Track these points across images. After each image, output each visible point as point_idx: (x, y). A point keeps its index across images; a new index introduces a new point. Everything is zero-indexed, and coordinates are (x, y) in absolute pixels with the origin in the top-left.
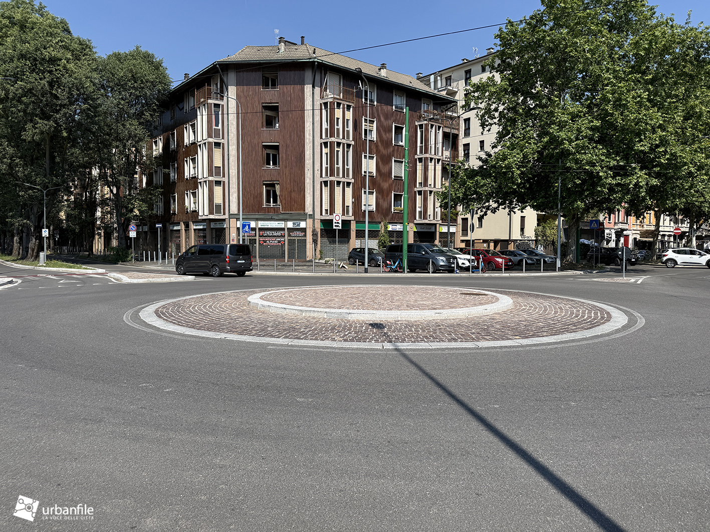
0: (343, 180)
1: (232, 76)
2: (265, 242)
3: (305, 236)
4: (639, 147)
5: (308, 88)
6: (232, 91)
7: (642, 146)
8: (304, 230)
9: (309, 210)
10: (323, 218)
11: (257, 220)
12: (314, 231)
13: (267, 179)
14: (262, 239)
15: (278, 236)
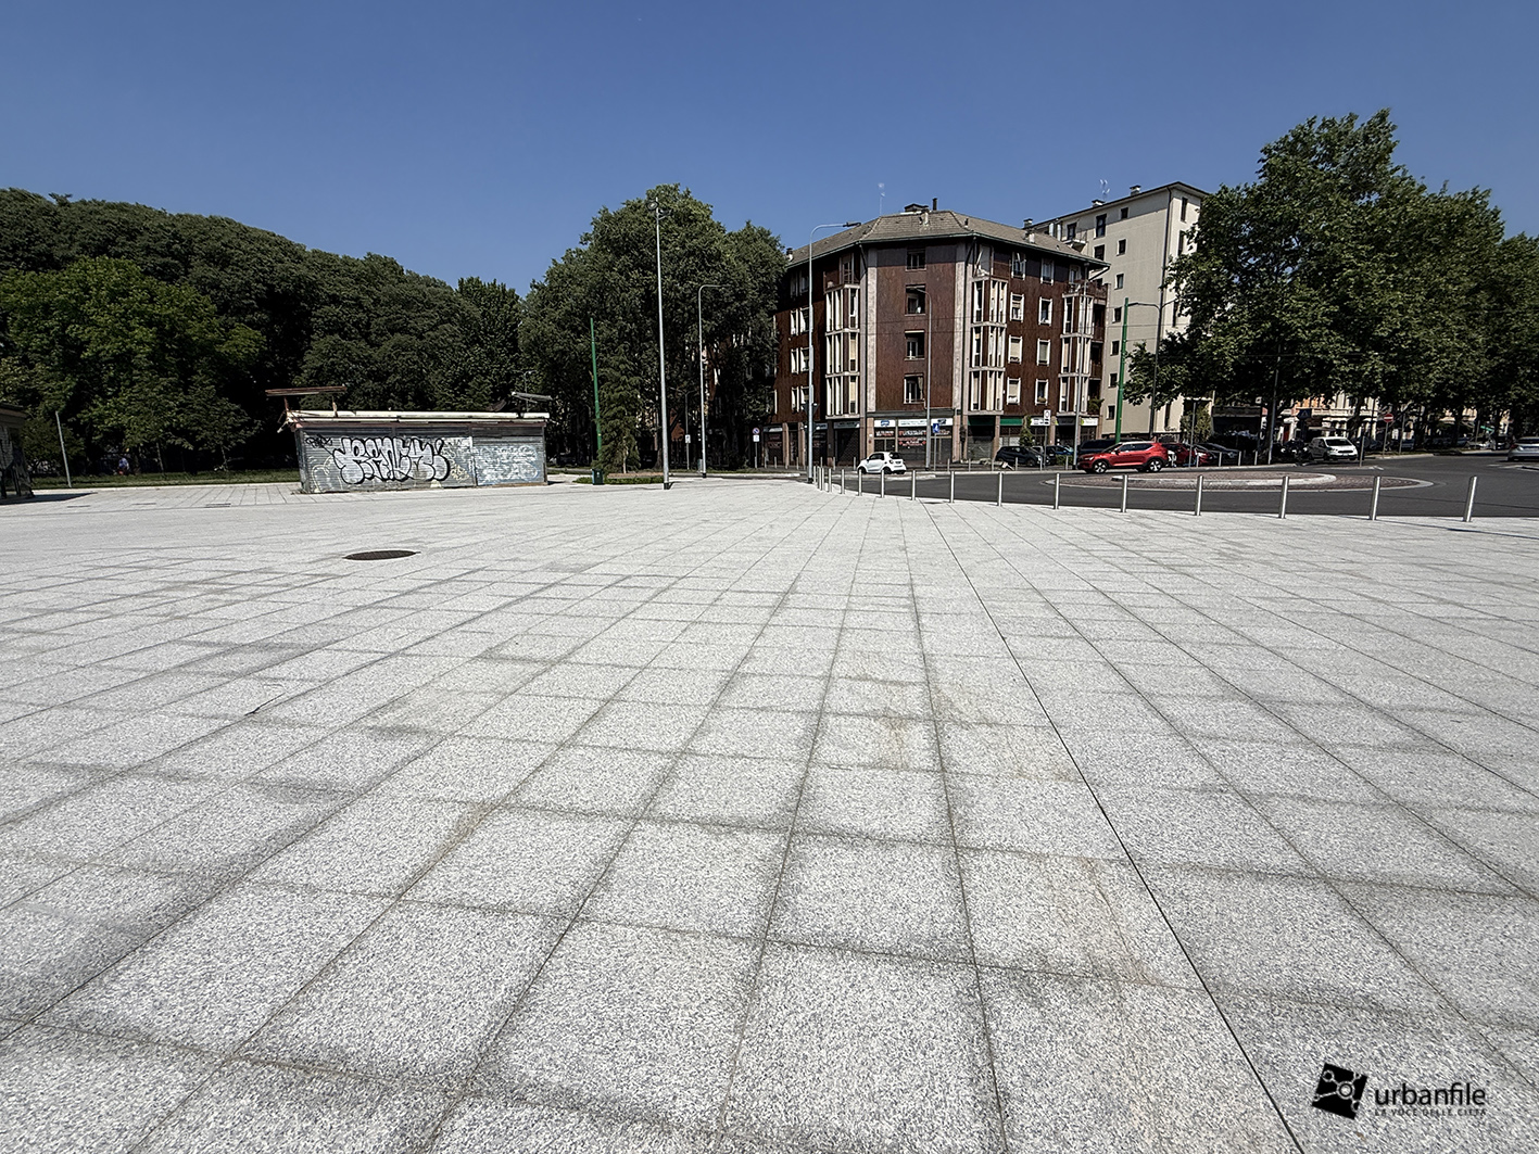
0: (995, 369)
1: (873, 256)
2: (904, 442)
3: (951, 434)
4: (1378, 332)
5: (960, 266)
6: (872, 272)
7: (1382, 331)
8: (950, 428)
9: (957, 406)
10: (971, 414)
11: (897, 418)
12: (962, 428)
13: (910, 371)
14: (901, 439)
15: (920, 436)
